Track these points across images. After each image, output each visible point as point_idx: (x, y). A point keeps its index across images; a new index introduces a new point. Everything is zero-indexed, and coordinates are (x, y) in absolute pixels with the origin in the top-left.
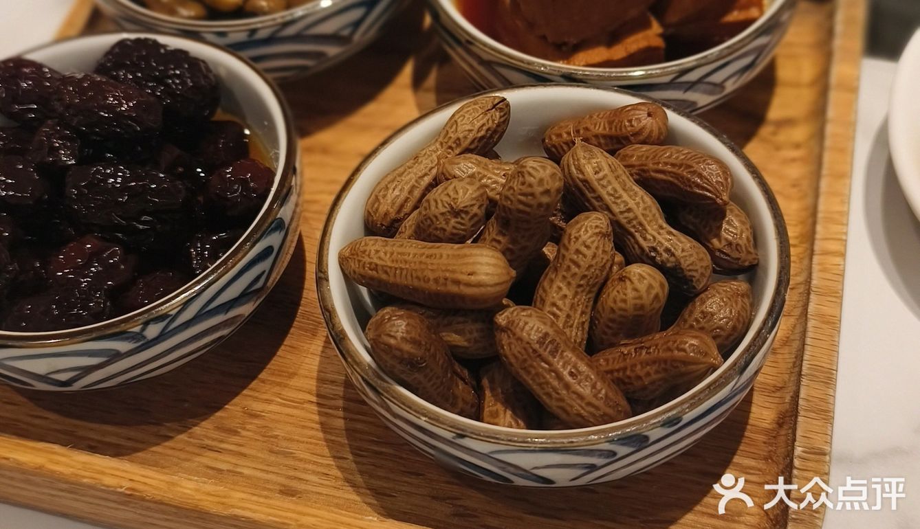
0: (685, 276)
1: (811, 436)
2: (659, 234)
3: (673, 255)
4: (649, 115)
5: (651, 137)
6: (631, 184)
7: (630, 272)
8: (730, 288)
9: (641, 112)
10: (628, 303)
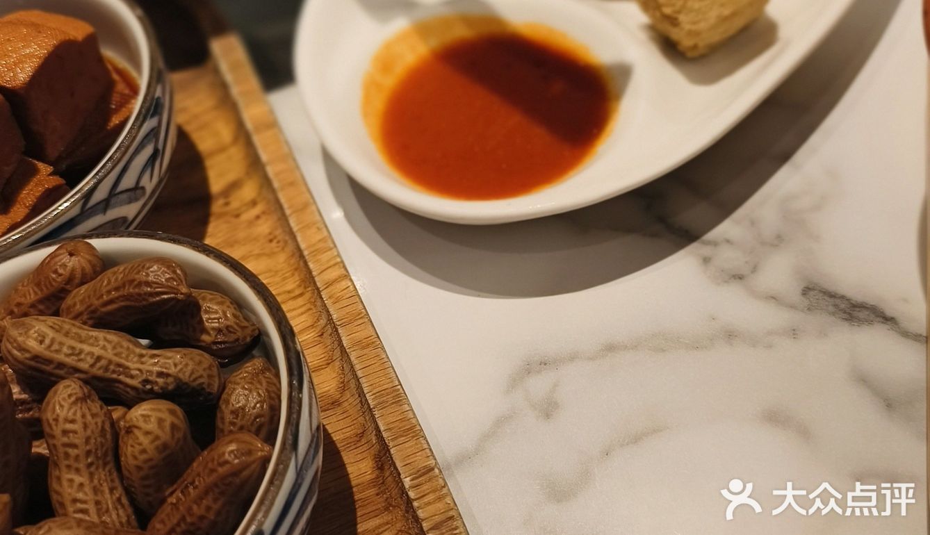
0: (193, 388)
1: (412, 460)
2: (142, 363)
3: (168, 375)
4: (71, 255)
5: (86, 274)
6: (86, 332)
7: (131, 419)
8: (246, 372)
9: (62, 257)
10: (148, 451)
